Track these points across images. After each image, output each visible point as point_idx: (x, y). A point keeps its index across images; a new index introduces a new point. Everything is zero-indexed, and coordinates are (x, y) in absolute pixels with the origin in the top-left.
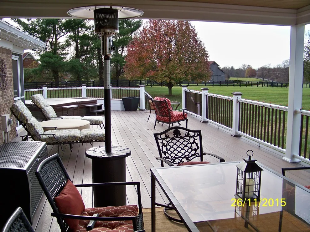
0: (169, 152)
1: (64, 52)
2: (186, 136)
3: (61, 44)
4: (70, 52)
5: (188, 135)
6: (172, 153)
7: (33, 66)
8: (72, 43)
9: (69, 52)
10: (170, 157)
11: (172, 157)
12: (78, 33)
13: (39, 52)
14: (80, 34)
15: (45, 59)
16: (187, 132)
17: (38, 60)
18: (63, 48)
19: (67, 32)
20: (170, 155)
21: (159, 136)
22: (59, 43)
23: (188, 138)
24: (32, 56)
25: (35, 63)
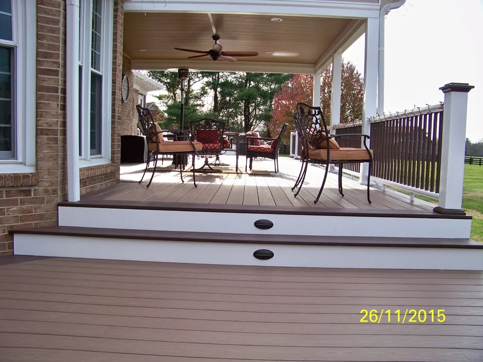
1: (199, 102)
3: (194, 92)
4: (207, 104)
8: (209, 91)
9: (205, 103)
12: (219, 78)
13: (166, 101)
14: (221, 80)
15: (172, 110)
17: (164, 111)
18: (197, 98)
19: (203, 77)
22: (193, 90)
24: (157, 107)
25: (160, 116)
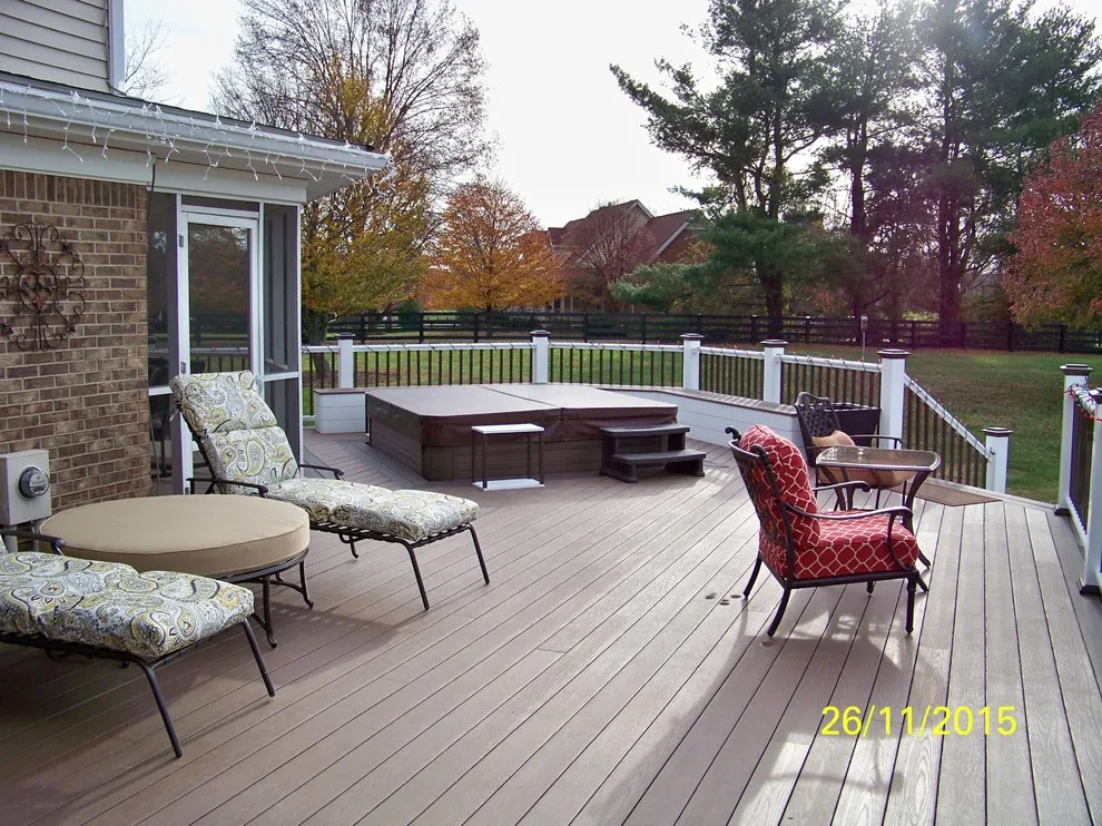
3: (793, 180)
8: (834, 174)
9: (824, 209)
12: (865, 138)
14: (873, 143)
15: (724, 233)
18: (799, 195)
19: (817, 135)
22: (790, 174)
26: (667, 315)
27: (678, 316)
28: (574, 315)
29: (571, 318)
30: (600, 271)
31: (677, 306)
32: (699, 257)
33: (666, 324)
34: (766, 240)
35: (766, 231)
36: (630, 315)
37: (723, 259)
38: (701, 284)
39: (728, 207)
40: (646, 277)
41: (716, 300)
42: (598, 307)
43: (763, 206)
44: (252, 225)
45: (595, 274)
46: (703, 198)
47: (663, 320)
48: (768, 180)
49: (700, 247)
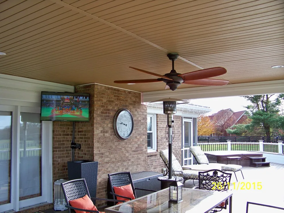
0: (207, 185)
2: (221, 176)
5: (222, 176)
6: (209, 185)
7: (247, 122)
10: (207, 188)
11: (208, 188)
16: (222, 173)
18: (273, 106)
20: (207, 187)
21: (202, 174)
23: (222, 177)
26: (241, 137)
27: (244, 137)
28: (216, 137)
29: (215, 138)
30: (223, 126)
31: (243, 135)
32: (249, 122)
33: (241, 139)
34: (266, 118)
35: (265, 116)
36: (230, 137)
37: (255, 123)
38: (249, 129)
39: (255, 110)
40: (235, 127)
41: (253, 133)
42: (222, 135)
43: (264, 109)
44: (191, 121)
45: (221, 127)
46: (248, 108)
47: (240, 138)
48: (265, 103)
49: (249, 120)
